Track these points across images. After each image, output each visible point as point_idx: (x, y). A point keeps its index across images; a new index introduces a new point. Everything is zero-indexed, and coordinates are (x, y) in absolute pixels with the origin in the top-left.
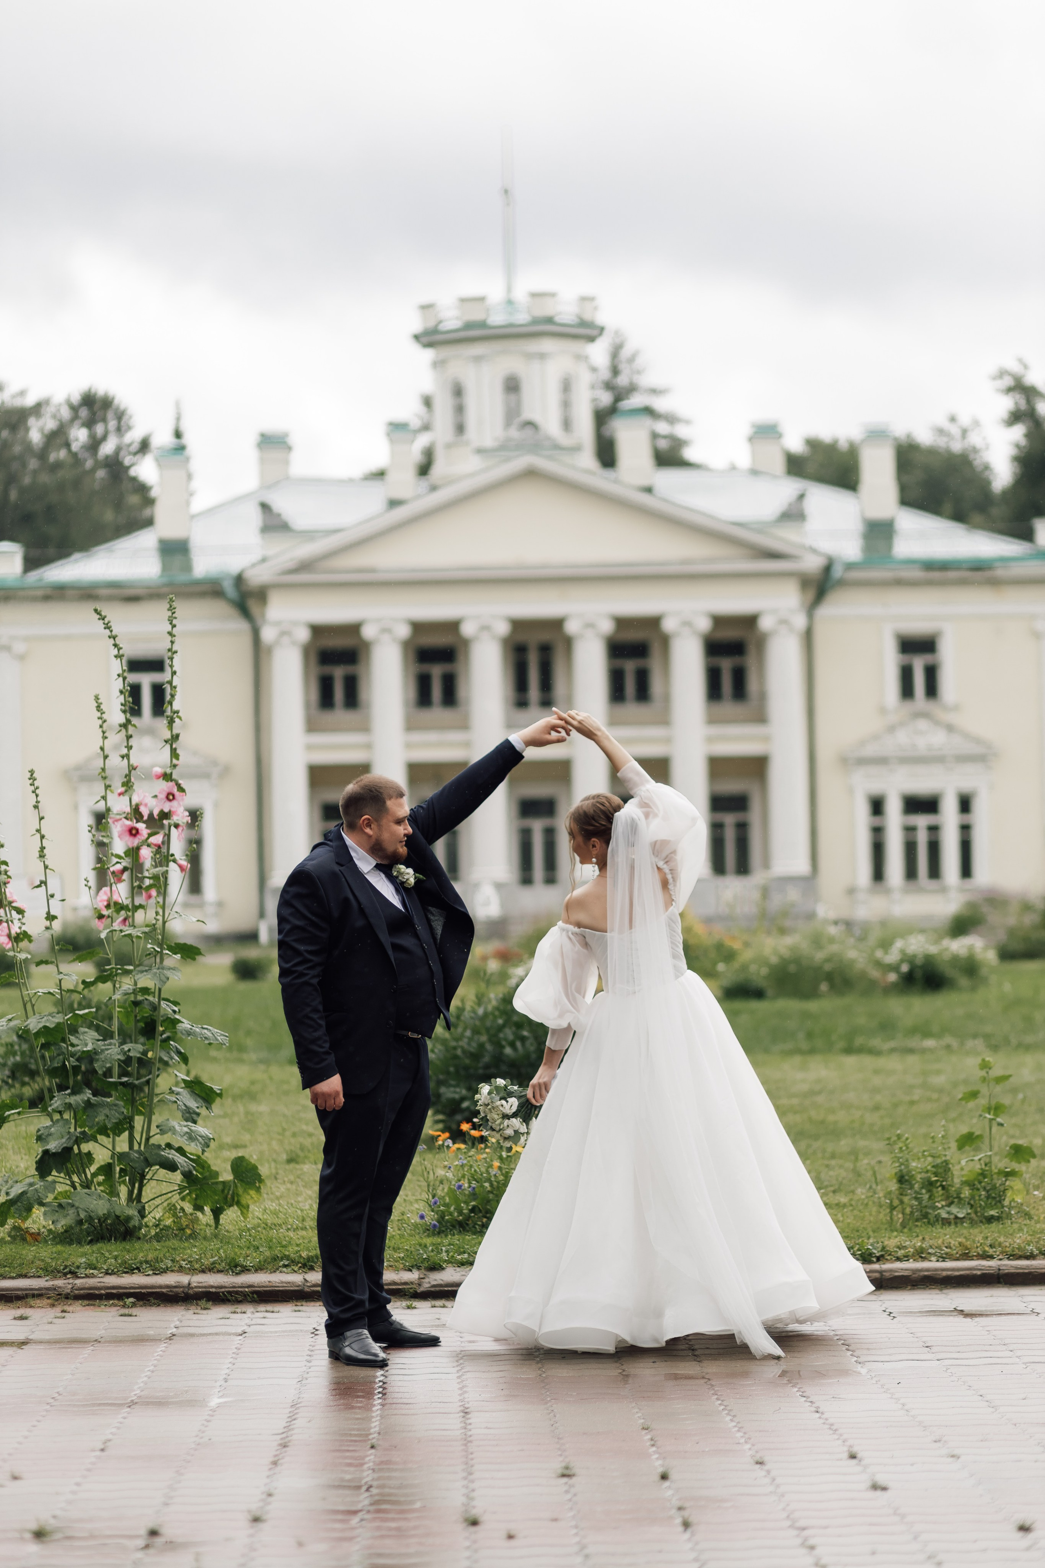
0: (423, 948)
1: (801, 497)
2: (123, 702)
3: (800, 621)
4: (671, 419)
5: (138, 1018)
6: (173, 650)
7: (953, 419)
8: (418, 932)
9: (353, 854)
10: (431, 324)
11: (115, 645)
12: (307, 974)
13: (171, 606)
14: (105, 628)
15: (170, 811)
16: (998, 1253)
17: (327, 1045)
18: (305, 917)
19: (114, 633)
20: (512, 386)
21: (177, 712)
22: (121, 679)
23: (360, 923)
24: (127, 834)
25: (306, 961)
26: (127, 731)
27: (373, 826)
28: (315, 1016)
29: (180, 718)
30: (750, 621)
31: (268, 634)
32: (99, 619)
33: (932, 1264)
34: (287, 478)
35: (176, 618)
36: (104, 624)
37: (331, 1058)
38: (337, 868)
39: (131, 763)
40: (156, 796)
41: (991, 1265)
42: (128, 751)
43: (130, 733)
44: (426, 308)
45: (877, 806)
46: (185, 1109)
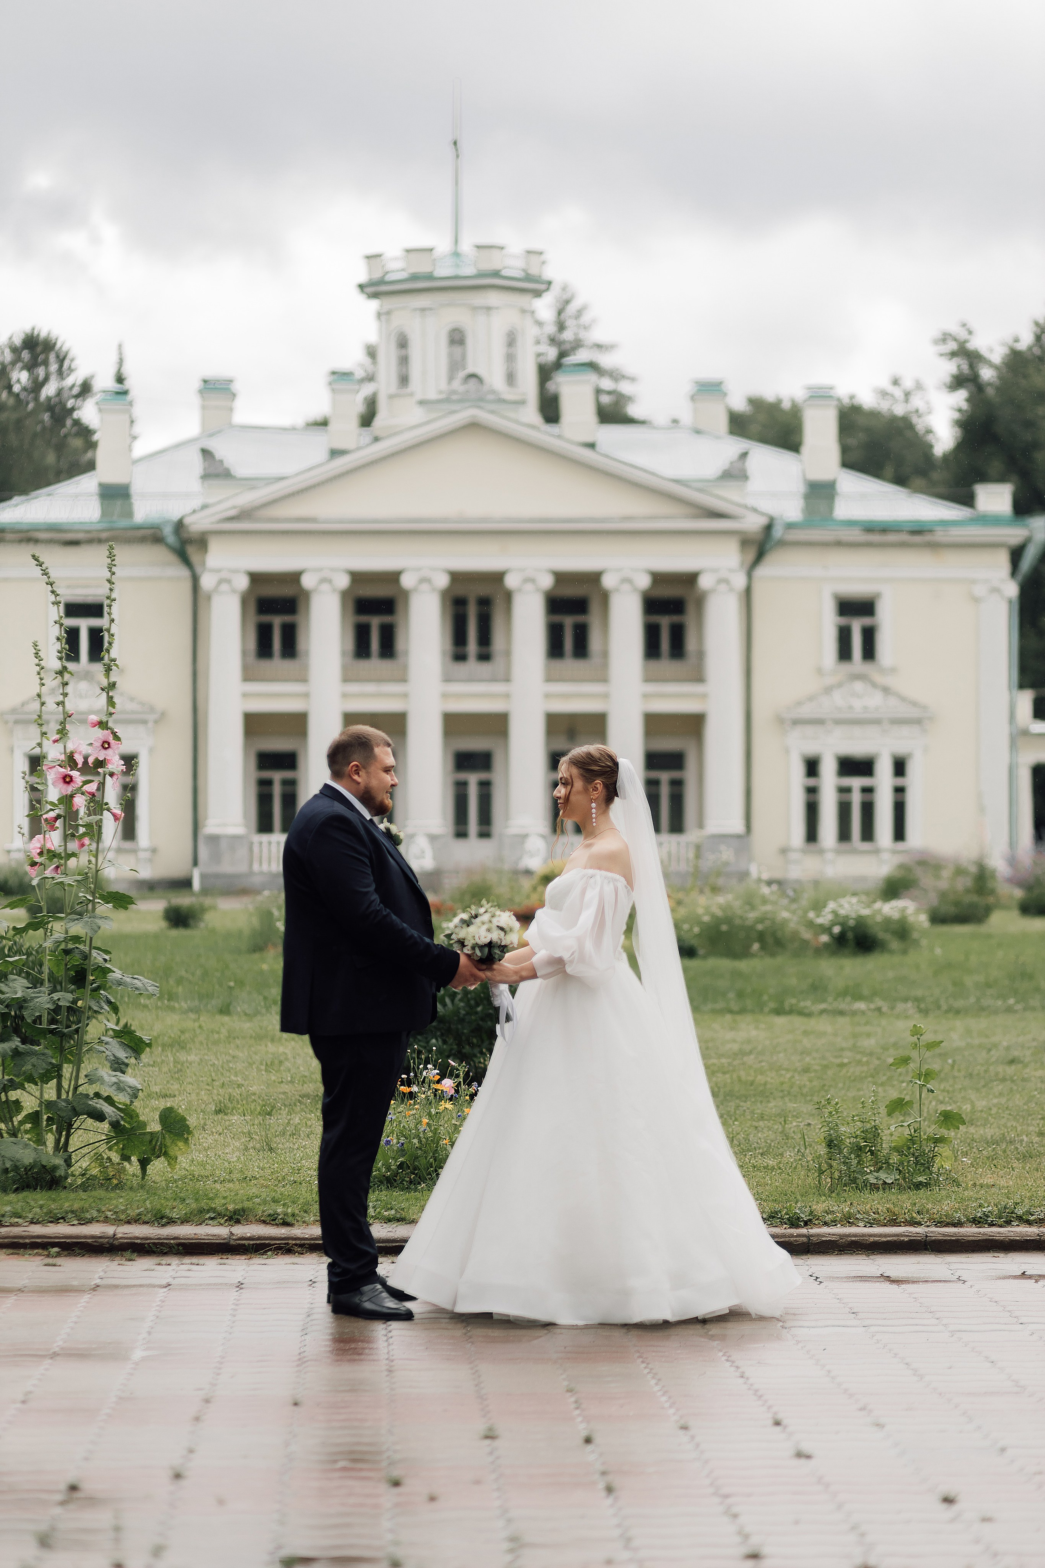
1: (744, 455)
2: (60, 648)
3: (739, 581)
4: (615, 375)
5: (69, 966)
6: (112, 597)
7: (896, 382)
10: (377, 275)
11: (53, 592)
13: (110, 553)
14: (43, 575)
15: (105, 759)
16: (926, 1220)
19: (51, 580)
20: (457, 338)
21: (114, 660)
22: (58, 626)
24: (61, 780)
26: (63, 677)
27: (360, 773)
29: (117, 666)
30: (690, 579)
31: (207, 581)
32: (37, 565)
33: (860, 1230)
34: (231, 426)
35: (115, 565)
36: (42, 570)
39: (66, 710)
40: (91, 744)
41: (919, 1231)
42: (64, 697)
43: (66, 679)
44: (372, 258)
45: (812, 767)
46: (114, 1059)
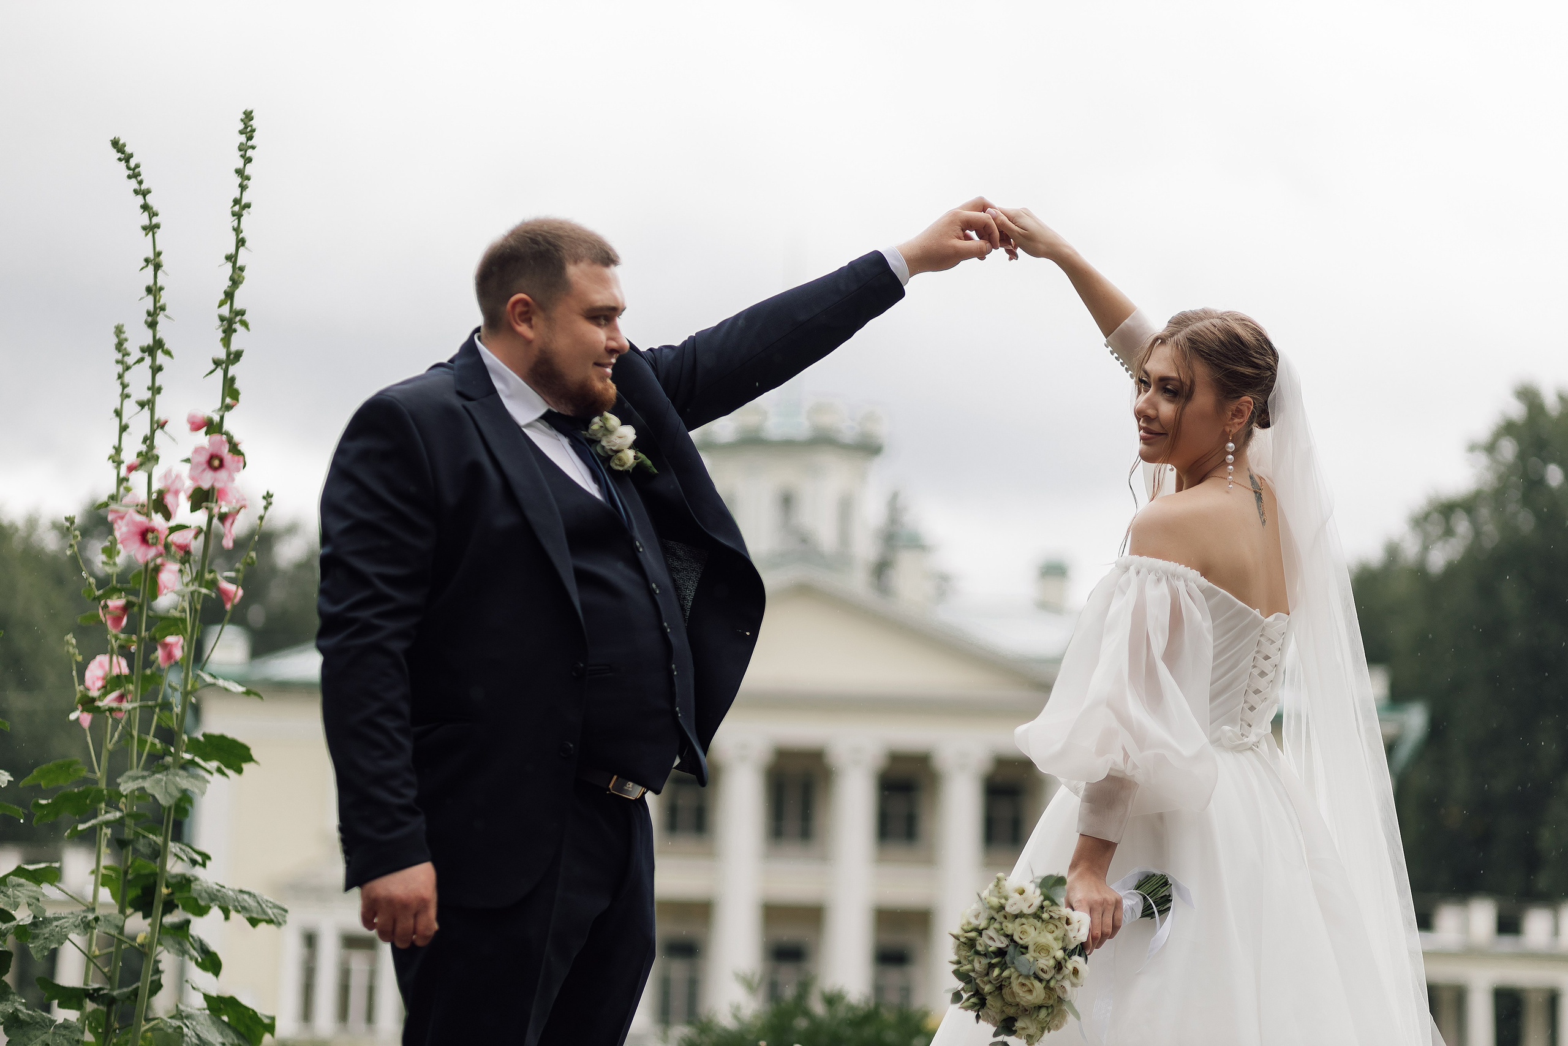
0: (651, 593)
2: (151, 309)
5: (130, 877)
6: (243, 202)
8: (641, 556)
9: (498, 385)
11: (145, 207)
12: (376, 628)
13: (246, 128)
14: (129, 177)
15: (213, 488)
17: (412, 793)
18: (377, 501)
19: (144, 187)
21: (242, 313)
22: (151, 268)
23: (504, 520)
24: (137, 539)
25: (379, 598)
26: (154, 359)
27: (534, 320)
28: (390, 723)
29: (245, 324)
32: (120, 160)
35: (253, 148)
36: (129, 168)
37: (418, 824)
38: (457, 402)
39: (156, 418)
40: (188, 460)
42: (153, 395)
43: (158, 362)
46: (197, 1042)
